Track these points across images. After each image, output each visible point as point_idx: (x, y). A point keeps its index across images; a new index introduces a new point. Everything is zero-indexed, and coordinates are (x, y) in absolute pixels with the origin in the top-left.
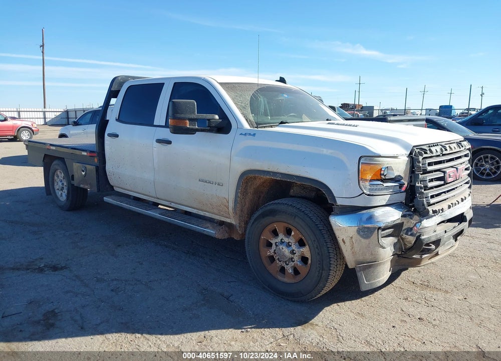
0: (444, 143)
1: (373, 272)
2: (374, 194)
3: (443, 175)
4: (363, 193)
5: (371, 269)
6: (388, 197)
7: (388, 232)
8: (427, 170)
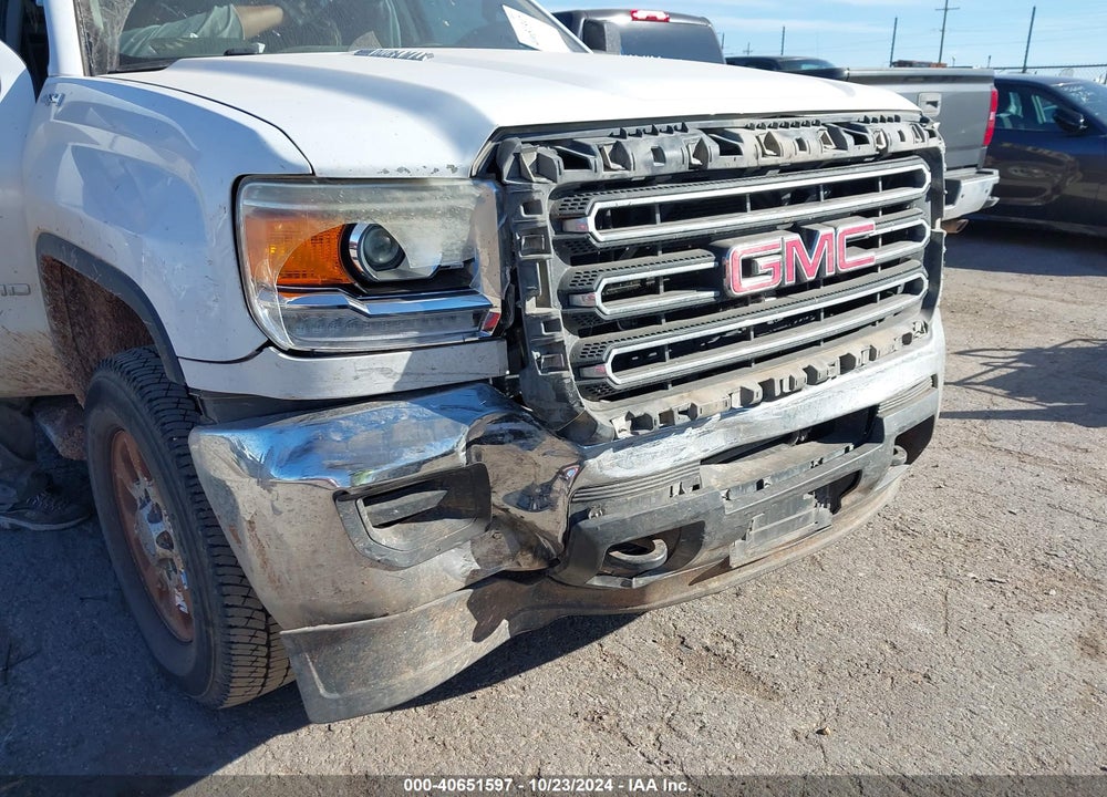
0: (738, 122)
1: (353, 657)
2: (324, 349)
3: (711, 265)
4: (269, 343)
5: (346, 647)
6: (400, 361)
7: (414, 505)
8: (598, 245)
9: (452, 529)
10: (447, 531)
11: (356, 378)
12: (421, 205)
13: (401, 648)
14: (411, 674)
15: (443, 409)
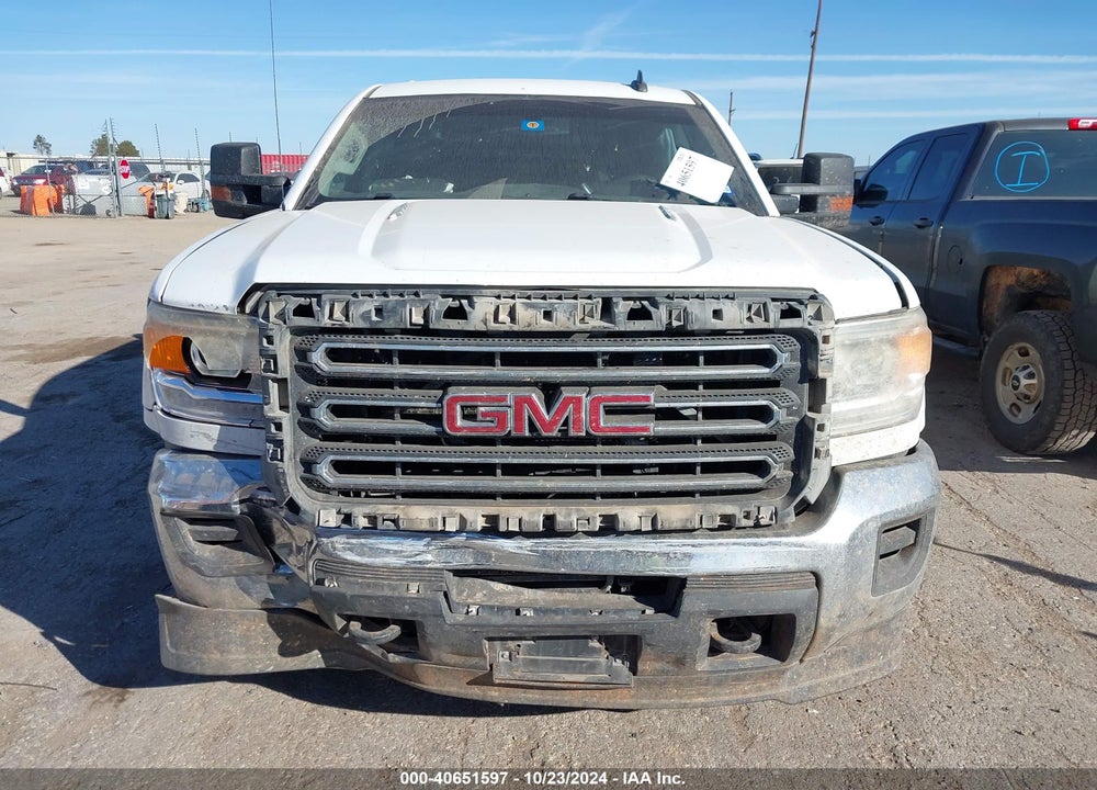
6: (215, 430)
7: (217, 533)
8: (323, 374)
9: (248, 561)
10: (243, 561)
11: (192, 436)
12: (212, 328)
13: (211, 634)
14: (216, 656)
15: (233, 471)
